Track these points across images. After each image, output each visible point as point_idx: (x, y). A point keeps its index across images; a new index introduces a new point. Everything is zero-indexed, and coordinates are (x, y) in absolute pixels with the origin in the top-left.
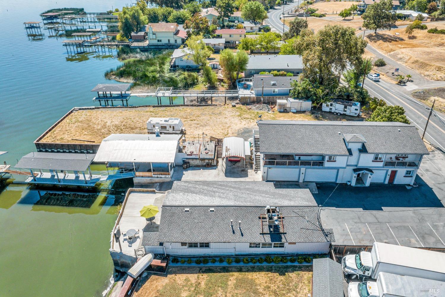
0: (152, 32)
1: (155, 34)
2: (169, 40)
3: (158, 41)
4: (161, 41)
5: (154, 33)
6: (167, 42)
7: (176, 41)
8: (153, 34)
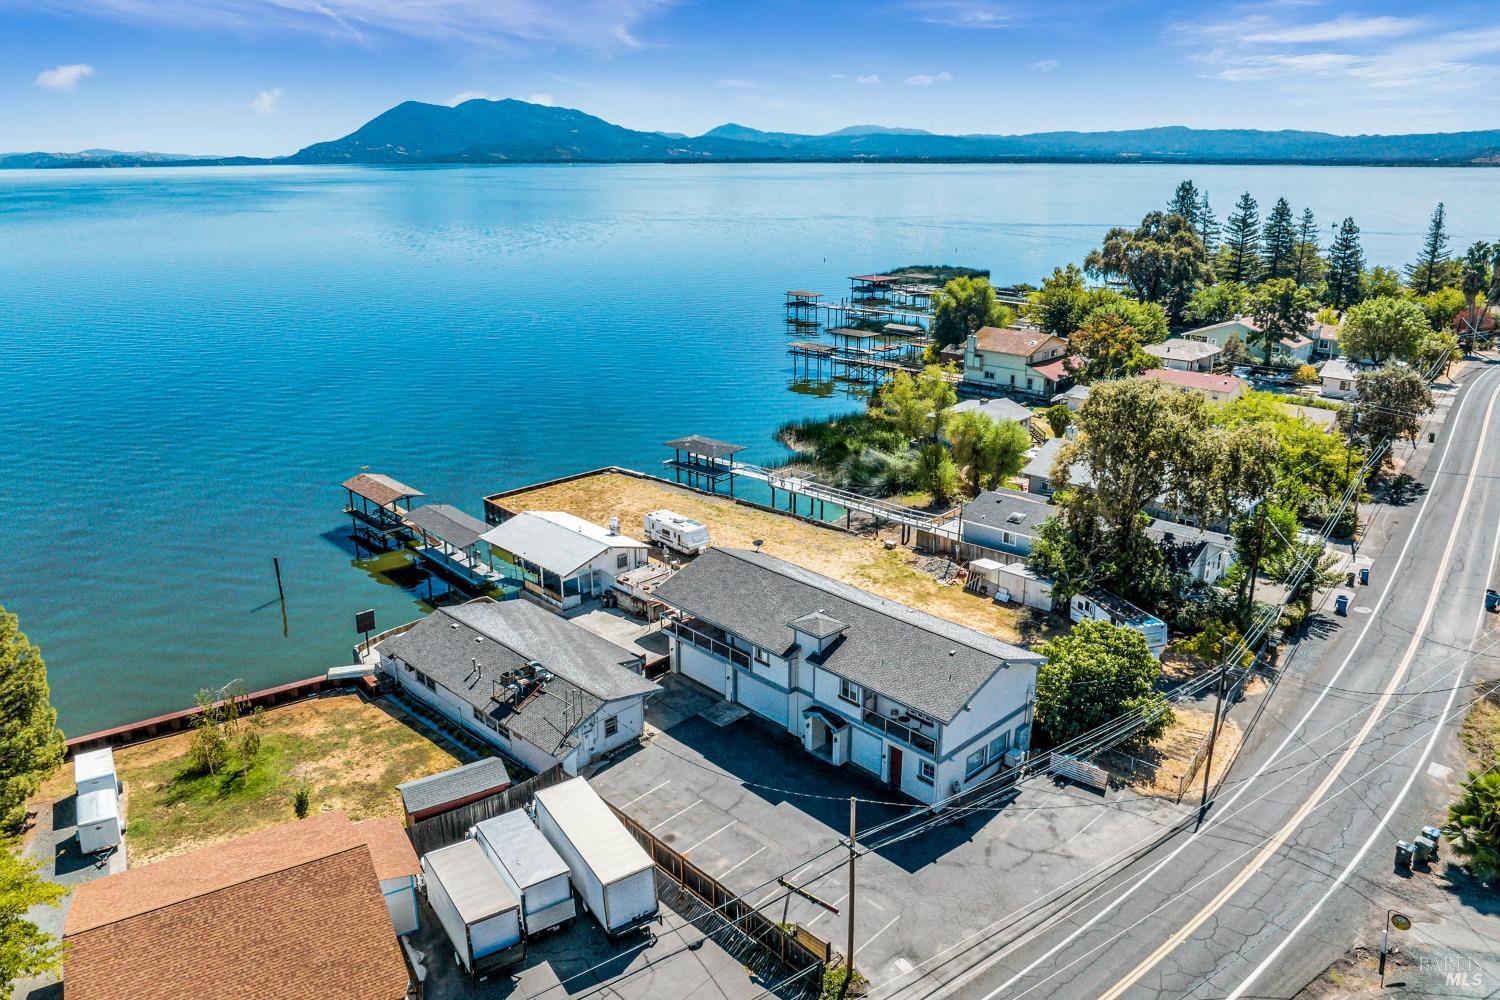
0: (973, 350)
1: (981, 356)
2: (1013, 378)
3: (987, 375)
4: (992, 376)
5: (980, 353)
6: (1008, 382)
7: (1030, 382)
8: (977, 356)
